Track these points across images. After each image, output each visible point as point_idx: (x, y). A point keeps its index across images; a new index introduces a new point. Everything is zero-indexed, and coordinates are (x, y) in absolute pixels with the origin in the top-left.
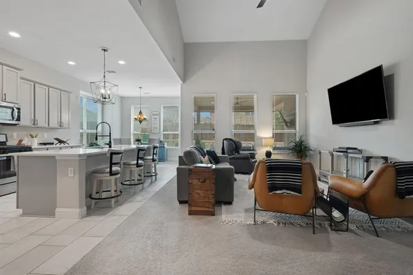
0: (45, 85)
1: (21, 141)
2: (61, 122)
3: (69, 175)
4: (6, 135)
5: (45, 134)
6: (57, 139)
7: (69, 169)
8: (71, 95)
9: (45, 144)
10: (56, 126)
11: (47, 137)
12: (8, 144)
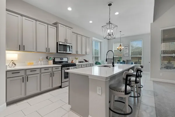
0: (81, 35)
1: (72, 61)
2: (86, 52)
3: (98, 93)
4: (68, 58)
5: (81, 58)
6: (85, 60)
7: (98, 88)
8: (90, 39)
9: (80, 62)
10: (85, 54)
11: (81, 59)
12: (68, 62)
